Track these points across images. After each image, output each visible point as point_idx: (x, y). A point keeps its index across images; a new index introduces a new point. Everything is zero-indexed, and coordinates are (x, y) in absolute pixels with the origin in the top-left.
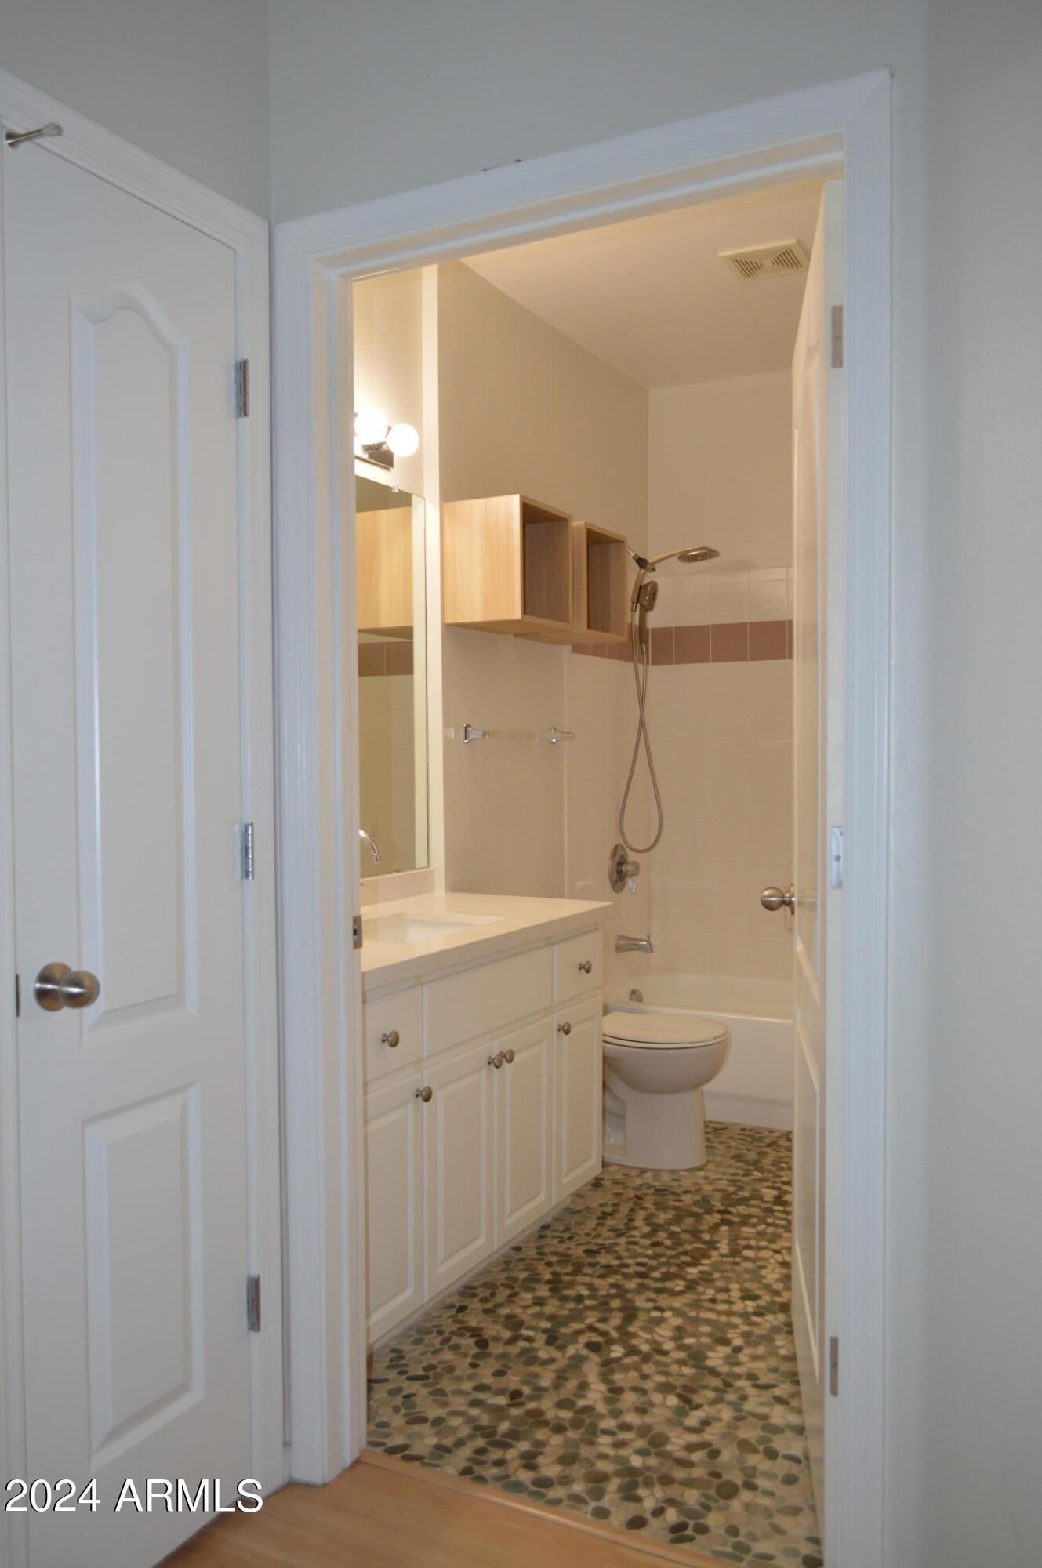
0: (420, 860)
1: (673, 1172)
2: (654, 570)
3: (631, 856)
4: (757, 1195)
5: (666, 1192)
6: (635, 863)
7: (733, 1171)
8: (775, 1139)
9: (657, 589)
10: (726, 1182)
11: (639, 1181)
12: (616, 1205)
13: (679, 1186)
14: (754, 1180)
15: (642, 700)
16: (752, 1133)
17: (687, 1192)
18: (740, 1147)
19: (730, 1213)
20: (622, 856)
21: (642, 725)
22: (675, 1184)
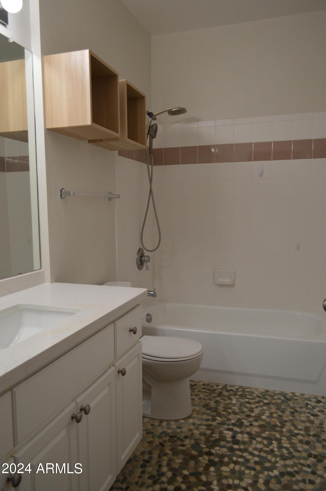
0: (36, 265)
1: (176, 421)
2: (156, 119)
3: (146, 253)
4: (223, 438)
5: (175, 439)
6: (148, 256)
7: (205, 417)
8: (220, 390)
9: (157, 128)
10: (204, 427)
11: (160, 430)
12: (150, 453)
13: (181, 432)
14: (218, 423)
15: (151, 180)
16: (209, 387)
17: (186, 437)
18: (206, 398)
19: (212, 454)
20: (142, 253)
21: (151, 191)
22: (179, 430)
